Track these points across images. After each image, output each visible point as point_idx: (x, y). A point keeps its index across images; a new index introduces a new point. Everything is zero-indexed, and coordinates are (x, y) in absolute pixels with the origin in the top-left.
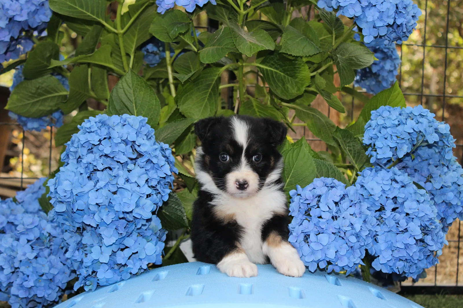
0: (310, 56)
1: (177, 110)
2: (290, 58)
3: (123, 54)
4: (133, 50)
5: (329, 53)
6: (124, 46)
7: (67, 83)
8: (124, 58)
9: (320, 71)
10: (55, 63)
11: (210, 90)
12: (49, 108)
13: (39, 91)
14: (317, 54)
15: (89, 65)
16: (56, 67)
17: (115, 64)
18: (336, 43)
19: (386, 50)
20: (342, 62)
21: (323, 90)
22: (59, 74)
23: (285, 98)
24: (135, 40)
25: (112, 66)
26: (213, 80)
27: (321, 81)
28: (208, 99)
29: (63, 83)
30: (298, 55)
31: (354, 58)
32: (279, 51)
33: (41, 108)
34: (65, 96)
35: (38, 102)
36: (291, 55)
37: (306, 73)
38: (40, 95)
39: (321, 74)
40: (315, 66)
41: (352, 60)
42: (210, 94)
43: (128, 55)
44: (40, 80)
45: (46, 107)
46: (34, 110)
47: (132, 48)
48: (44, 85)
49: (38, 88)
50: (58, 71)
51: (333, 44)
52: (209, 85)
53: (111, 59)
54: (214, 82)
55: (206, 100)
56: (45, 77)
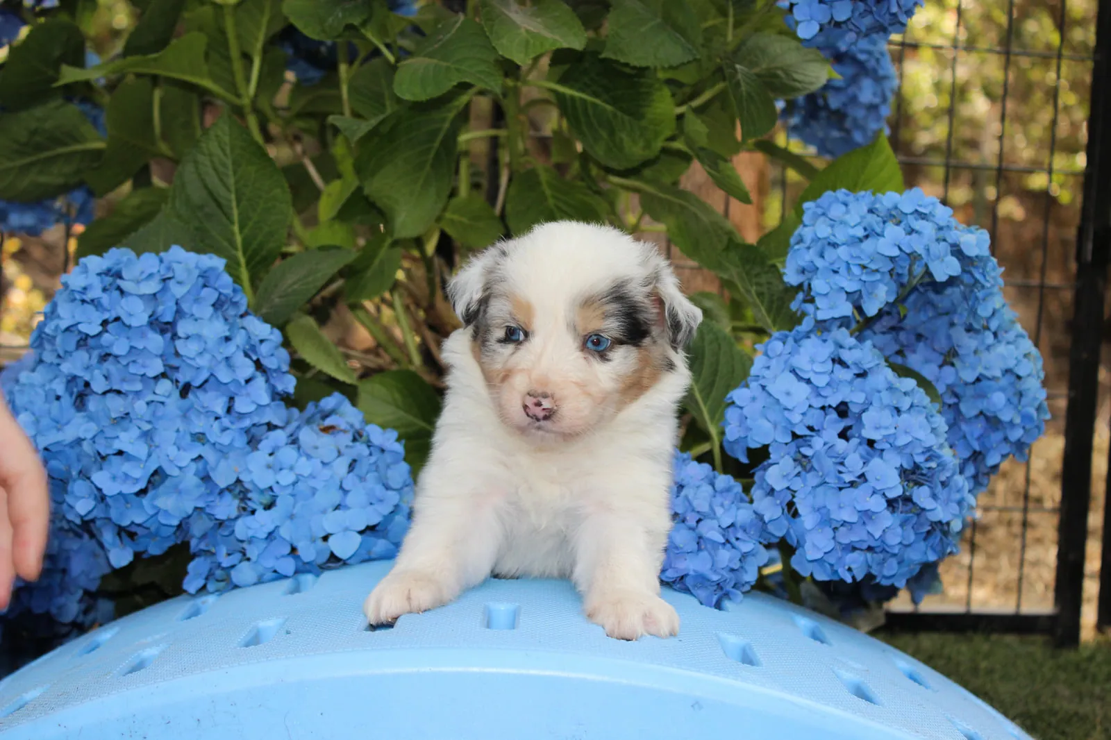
0: (671, 68)
1: (359, 189)
2: (627, 70)
3: (235, 53)
4: (259, 46)
5: (718, 60)
6: (239, 37)
7: (103, 119)
8: (238, 65)
9: (696, 103)
10: (70, 74)
11: (437, 144)
12: (60, 181)
13: (38, 139)
14: (689, 62)
15: (155, 80)
16: (76, 83)
17: (216, 79)
18: (734, 36)
19: (862, 57)
20: (747, 84)
21: (702, 149)
22: (84, 100)
23: (614, 165)
24: (265, 20)
25: (207, 83)
26: (444, 120)
27: (698, 128)
28: (433, 166)
29: (95, 121)
30: (643, 64)
31: (780, 72)
32: (600, 53)
33: (43, 179)
34: (98, 154)
35: (32, 164)
36: (627, 65)
37: (664, 106)
38: (39, 148)
39: (699, 111)
40: (687, 90)
41: (776, 76)
42: (437, 154)
43: (247, 57)
44: (39, 112)
45: (52, 178)
46: (25, 182)
47: (256, 39)
48: (48, 125)
49: (34, 132)
50: (82, 93)
51: (730, 38)
52: (435, 133)
53: (205, 68)
54: (447, 125)
55: (428, 167)
56: (52, 104)
